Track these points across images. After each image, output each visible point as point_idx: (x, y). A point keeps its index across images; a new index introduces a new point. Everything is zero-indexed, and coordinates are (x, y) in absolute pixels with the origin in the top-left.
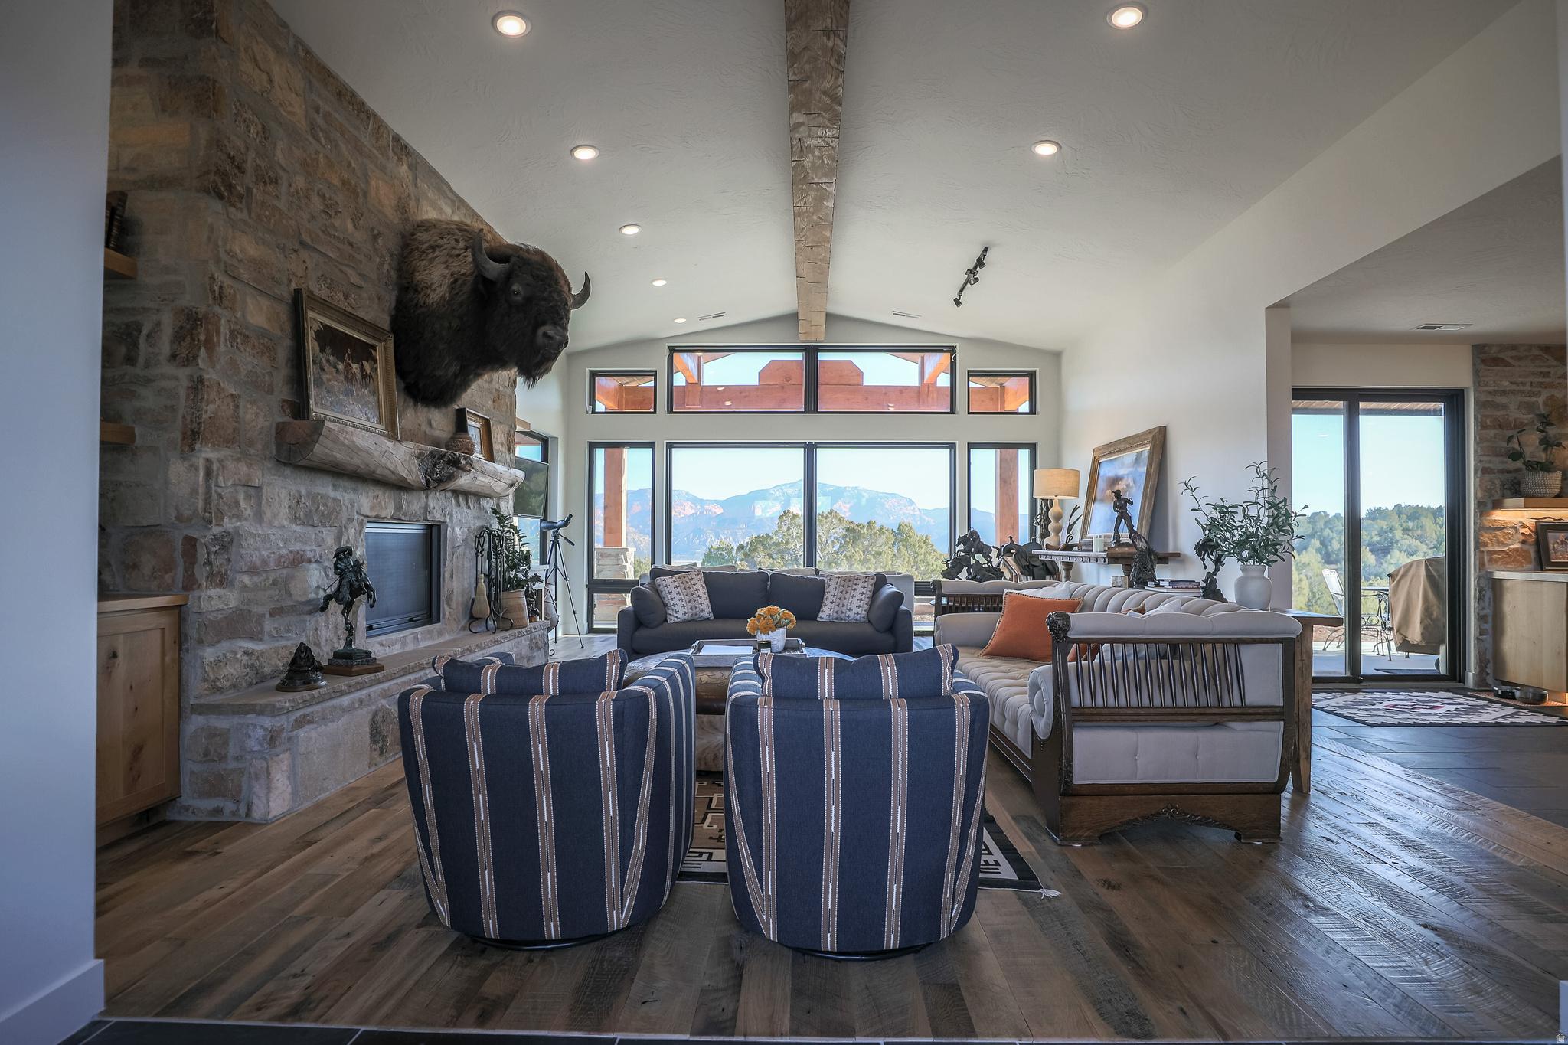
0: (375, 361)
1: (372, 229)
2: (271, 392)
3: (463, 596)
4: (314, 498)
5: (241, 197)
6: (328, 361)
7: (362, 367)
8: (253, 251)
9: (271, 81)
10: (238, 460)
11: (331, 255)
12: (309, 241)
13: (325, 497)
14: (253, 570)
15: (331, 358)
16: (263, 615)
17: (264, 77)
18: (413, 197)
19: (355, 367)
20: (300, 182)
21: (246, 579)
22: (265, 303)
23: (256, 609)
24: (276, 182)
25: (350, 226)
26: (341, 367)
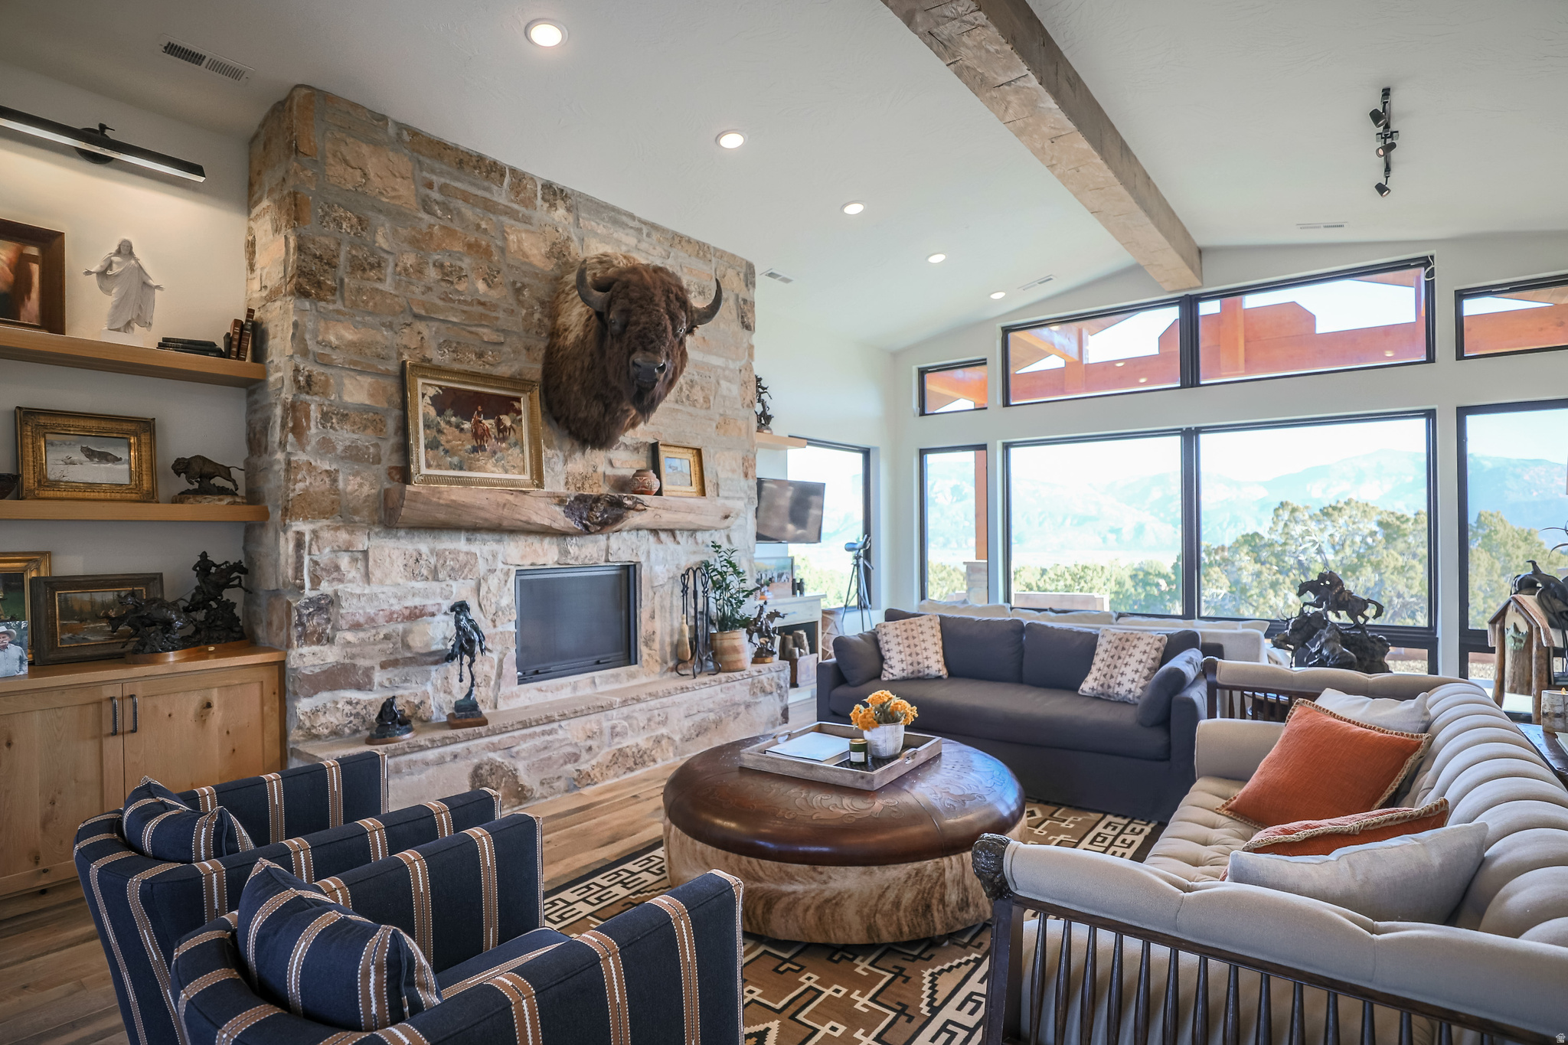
0: (519, 412)
1: (514, 283)
2: (377, 460)
3: (672, 636)
4: (438, 554)
5: (333, 290)
6: (449, 423)
7: (499, 422)
8: (349, 335)
9: (365, 175)
10: (337, 529)
11: (454, 319)
12: (423, 313)
13: (455, 553)
14: (356, 627)
15: (453, 419)
16: (373, 668)
17: (358, 173)
18: (575, 238)
19: (488, 423)
20: (410, 259)
21: (350, 636)
22: (366, 381)
23: (362, 663)
24: (379, 265)
25: (481, 286)
26: (467, 425)
